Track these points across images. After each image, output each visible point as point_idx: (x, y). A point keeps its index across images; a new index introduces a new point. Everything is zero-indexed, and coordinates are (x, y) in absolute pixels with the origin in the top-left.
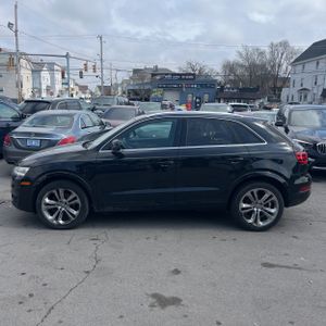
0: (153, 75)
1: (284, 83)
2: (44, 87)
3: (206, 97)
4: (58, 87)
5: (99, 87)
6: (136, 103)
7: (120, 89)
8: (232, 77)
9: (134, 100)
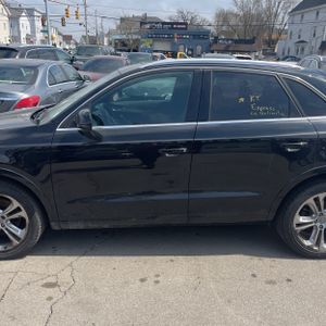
0: (142, 23)
1: (280, 34)
2: (23, 36)
3: (199, 48)
4: (39, 36)
5: (84, 37)
6: (123, 54)
7: (106, 39)
8: (224, 28)
9: (121, 50)
